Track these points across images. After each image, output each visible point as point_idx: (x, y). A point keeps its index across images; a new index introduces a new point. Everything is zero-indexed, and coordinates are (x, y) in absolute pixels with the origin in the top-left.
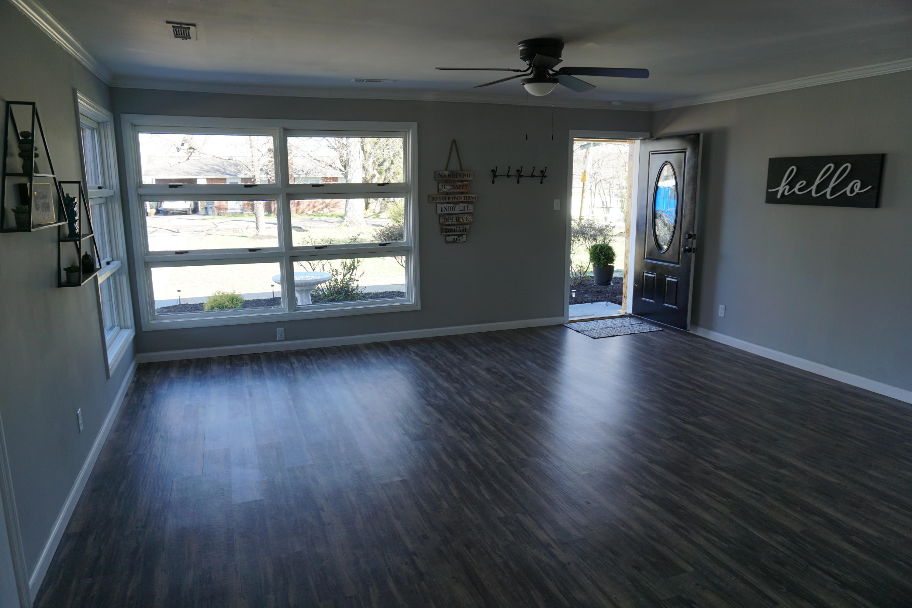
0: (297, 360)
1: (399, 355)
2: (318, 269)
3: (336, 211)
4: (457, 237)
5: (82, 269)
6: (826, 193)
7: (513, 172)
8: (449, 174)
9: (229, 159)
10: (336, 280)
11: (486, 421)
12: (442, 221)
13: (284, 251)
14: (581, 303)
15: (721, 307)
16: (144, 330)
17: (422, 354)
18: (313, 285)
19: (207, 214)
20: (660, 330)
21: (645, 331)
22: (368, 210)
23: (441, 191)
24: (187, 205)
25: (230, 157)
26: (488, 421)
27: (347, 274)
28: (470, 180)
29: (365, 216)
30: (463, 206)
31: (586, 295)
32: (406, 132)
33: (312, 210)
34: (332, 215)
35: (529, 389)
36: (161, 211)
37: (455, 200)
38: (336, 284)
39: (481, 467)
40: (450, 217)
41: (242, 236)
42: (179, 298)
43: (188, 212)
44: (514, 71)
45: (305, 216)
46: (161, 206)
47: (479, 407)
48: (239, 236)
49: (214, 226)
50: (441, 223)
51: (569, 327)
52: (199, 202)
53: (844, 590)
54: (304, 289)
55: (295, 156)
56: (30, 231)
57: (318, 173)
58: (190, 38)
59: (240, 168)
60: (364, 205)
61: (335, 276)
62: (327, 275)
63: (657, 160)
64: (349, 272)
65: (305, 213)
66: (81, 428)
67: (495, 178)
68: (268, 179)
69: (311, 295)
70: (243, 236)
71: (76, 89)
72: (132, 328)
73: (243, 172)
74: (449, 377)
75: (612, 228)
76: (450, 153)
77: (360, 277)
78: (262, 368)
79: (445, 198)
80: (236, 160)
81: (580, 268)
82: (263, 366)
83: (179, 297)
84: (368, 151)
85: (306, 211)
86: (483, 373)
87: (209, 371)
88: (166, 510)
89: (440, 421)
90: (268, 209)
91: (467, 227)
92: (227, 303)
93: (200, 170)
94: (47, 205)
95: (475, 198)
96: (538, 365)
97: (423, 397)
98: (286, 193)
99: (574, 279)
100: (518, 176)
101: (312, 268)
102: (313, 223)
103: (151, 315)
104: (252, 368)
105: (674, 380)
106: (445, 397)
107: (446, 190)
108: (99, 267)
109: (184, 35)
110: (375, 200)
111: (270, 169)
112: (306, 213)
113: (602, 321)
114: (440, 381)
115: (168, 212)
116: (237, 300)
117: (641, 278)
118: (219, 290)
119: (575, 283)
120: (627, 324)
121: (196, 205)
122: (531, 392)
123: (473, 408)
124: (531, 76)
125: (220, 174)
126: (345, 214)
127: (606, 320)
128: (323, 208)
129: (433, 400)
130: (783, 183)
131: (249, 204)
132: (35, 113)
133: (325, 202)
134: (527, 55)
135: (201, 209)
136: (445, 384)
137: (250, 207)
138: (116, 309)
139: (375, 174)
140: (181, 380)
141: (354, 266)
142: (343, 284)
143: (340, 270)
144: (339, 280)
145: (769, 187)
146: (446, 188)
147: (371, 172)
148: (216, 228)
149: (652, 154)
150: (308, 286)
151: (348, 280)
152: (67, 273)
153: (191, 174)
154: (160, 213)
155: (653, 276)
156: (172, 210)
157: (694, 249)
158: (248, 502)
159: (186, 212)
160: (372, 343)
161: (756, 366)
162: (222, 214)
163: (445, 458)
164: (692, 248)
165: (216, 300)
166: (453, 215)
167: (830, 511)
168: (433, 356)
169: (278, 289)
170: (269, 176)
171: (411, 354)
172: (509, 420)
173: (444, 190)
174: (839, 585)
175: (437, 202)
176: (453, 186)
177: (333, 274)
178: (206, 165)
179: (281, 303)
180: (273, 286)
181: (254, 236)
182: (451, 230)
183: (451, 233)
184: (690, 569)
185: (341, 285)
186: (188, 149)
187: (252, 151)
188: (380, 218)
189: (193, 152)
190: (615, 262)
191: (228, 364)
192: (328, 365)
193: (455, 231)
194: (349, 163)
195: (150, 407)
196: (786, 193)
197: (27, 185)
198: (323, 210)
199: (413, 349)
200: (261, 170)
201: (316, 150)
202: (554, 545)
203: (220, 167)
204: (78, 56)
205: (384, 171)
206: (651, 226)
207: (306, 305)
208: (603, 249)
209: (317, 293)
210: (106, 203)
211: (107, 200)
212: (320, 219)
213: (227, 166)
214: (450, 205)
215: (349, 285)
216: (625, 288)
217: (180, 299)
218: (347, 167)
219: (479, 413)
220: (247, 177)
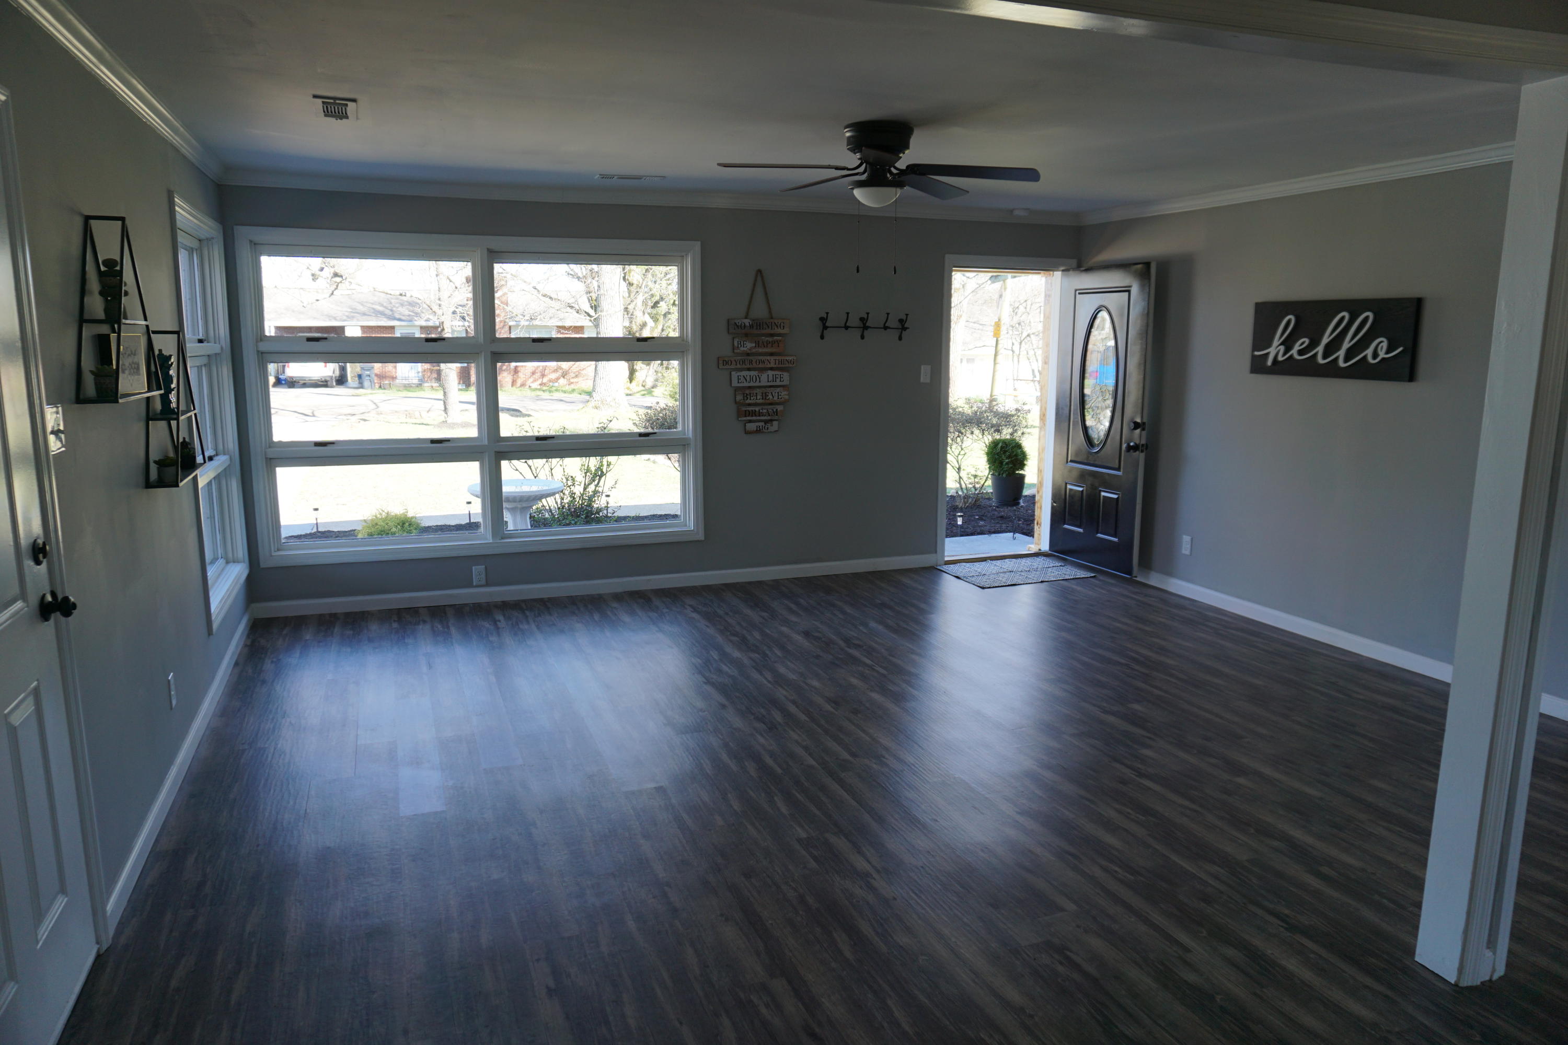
0: (504, 616)
1: (667, 610)
2: (542, 476)
3: (579, 383)
4: (763, 424)
5: (181, 462)
6: (1337, 358)
7: (854, 321)
8: (751, 323)
9: (401, 295)
10: (572, 494)
11: (794, 707)
12: (739, 398)
13: (486, 443)
14: (972, 534)
15: (1186, 539)
16: (263, 565)
17: (704, 609)
18: (531, 500)
19: (361, 386)
20: (1091, 577)
21: (1067, 577)
22: (634, 383)
23: (738, 351)
24: (328, 370)
25: (401, 292)
26: (797, 707)
27: (589, 484)
28: (786, 334)
29: (629, 392)
30: (773, 375)
31: (982, 523)
32: (683, 256)
33: (539, 382)
34: (573, 390)
35: (868, 662)
36: (285, 380)
37: (761, 366)
38: (572, 501)
39: (779, 771)
40: (752, 392)
41: (420, 424)
42: (315, 522)
43: (329, 383)
44: (837, 168)
45: (527, 392)
46: (284, 372)
47: (786, 688)
48: (415, 424)
49: (374, 406)
50: (737, 401)
51: (944, 570)
52: (348, 365)
53: (1291, 935)
54: (519, 506)
55: (512, 290)
56: (117, 402)
57: (551, 318)
58: (347, 117)
59: (417, 310)
60: (627, 373)
61: (571, 487)
62: (556, 484)
63: (1088, 304)
64: (594, 481)
65: (527, 387)
66: (174, 702)
67: (825, 331)
68: (464, 328)
69: (530, 518)
70: (423, 424)
71: (173, 192)
72: (244, 562)
73: (423, 315)
74: (744, 644)
75: (1026, 413)
76: (753, 291)
77: (611, 489)
78: (448, 627)
79: (744, 362)
80: (411, 296)
81: (975, 478)
82: (450, 625)
83: (317, 519)
84: (635, 282)
85: (529, 383)
86: (799, 638)
87: (366, 631)
88: (300, 824)
89: (723, 706)
90: (464, 377)
91: (780, 408)
92: (394, 529)
93: (351, 312)
94: (136, 366)
95: (792, 363)
96: (887, 627)
97: (700, 673)
98: (491, 352)
99: (964, 498)
100: (861, 328)
101: (534, 475)
102: (539, 402)
103: (274, 543)
104: (432, 627)
105: (1100, 652)
106: (734, 672)
107: (745, 349)
108: (202, 462)
109: (339, 113)
110: (645, 366)
111: (468, 313)
112: (530, 387)
113: (998, 563)
114: (729, 649)
115: (295, 382)
116: (410, 525)
117: (1063, 492)
118: (381, 508)
119: (965, 503)
120: (1040, 567)
121: (343, 369)
122: (871, 668)
123: (777, 688)
124: (864, 177)
125: (385, 319)
126: (593, 389)
127: (1006, 560)
128: (558, 379)
129: (715, 677)
130: (1276, 342)
131: (433, 370)
132: (125, 234)
133: (560, 368)
134: (856, 145)
135: (352, 377)
136: (736, 654)
137: (435, 375)
138: (220, 531)
139: (646, 322)
140: (321, 644)
141: (602, 472)
142: (584, 501)
143: (580, 477)
144: (578, 494)
145: (1256, 347)
146: (745, 346)
147: (640, 317)
148: (377, 410)
149: (1079, 293)
150: (525, 502)
151: (591, 493)
152: (158, 467)
153: (335, 319)
154: (282, 384)
155: (1081, 489)
156: (302, 378)
157: (1143, 445)
158: (423, 814)
159: (325, 383)
160: (625, 592)
161: (1234, 632)
162: (387, 386)
163: (725, 757)
164: (1140, 444)
165: (377, 524)
166: (758, 389)
167: (1298, 834)
168: (720, 612)
169: (476, 508)
170: (466, 324)
171: (686, 609)
172: (832, 707)
173: (742, 349)
174: (1286, 929)
175: (731, 369)
176: (757, 342)
177: (567, 484)
178: (362, 304)
179: (480, 527)
180: (469, 503)
181: (441, 423)
182: (753, 413)
183: (754, 418)
184: (1072, 907)
185: (580, 502)
186: (332, 278)
187: (439, 282)
188: (653, 396)
189: (341, 282)
190: (1026, 468)
191: (395, 621)
192: (554, 625)
193: (760, 414)
194: (602, 303)
195: (273, 681)
196: (1280, 358)
197: (111, 336)
198: (558, 381)
199: (689, 601)
200: (454, 312)
201: (545, 281)
202: (875, 875)
203: (385, 307)
204: (176, 140)
205: (662, 317)
206: (1077, 409)
207: (521, 530)
208: (1007, 447)
209: (540, 515)
210: (208, 366)
211: (211, 360)
212: (552, 396)
213: (397, 305)
214: (753, 373)
215: (593, 501)
216: (1039, 510)
217: (317, 524)
218: (599, 309)
219: (785, 696)
220: (431, 324)
